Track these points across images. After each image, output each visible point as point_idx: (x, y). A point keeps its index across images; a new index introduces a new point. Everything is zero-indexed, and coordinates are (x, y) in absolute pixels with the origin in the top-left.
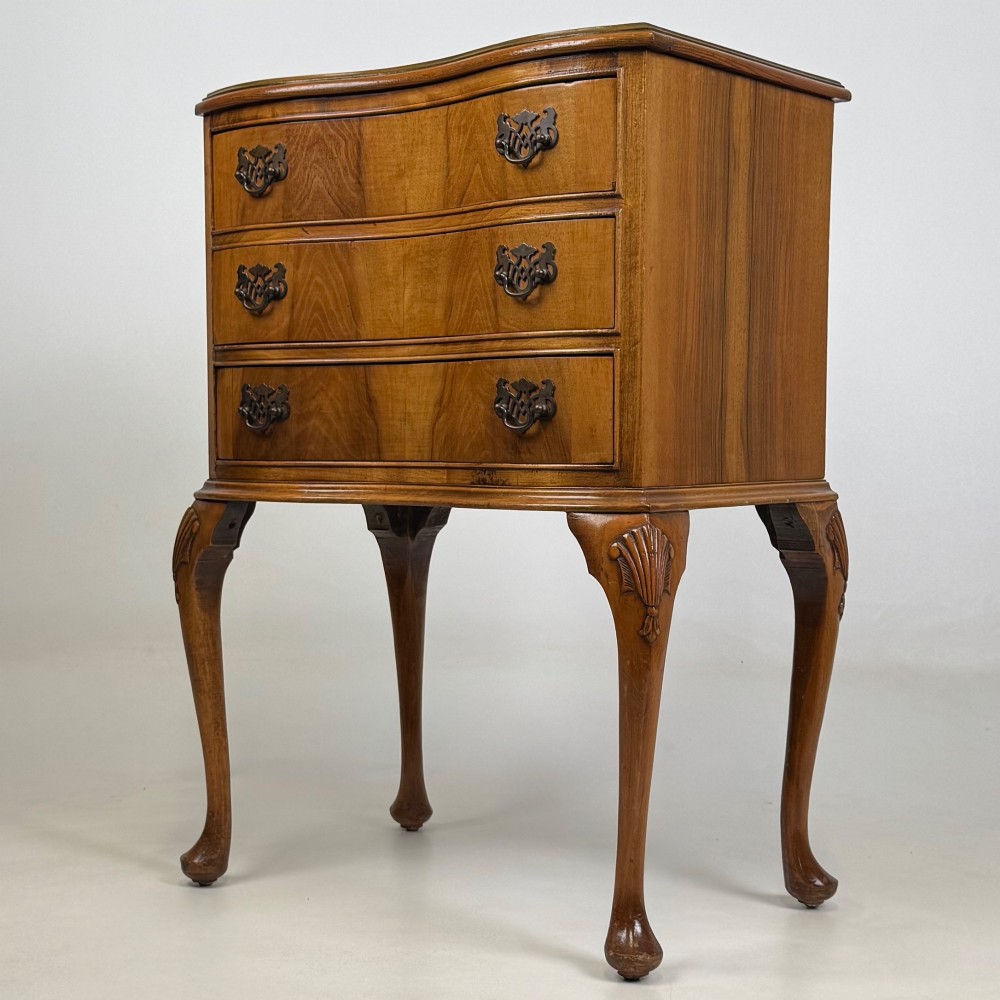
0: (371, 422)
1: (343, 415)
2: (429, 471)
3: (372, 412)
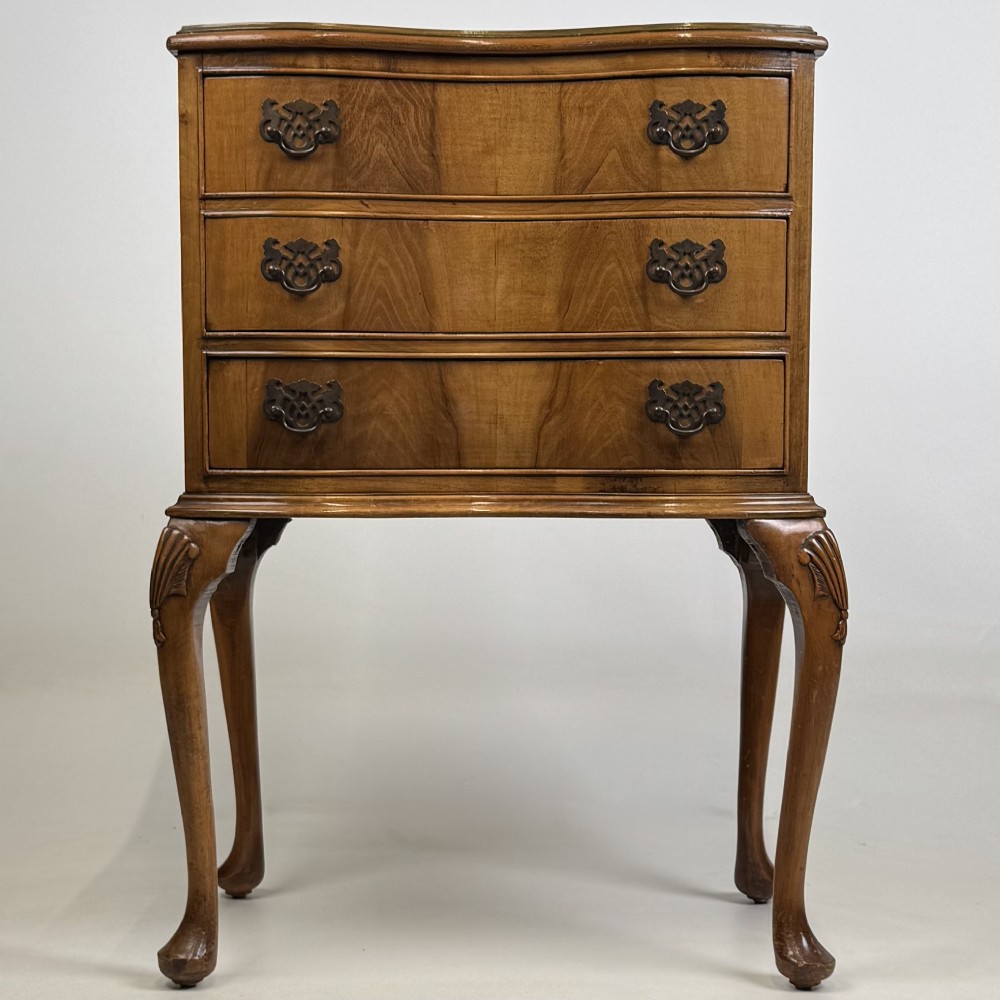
0: (449, 425)
1: (412, 417)
2: (530, 479)
3: (449, 414)
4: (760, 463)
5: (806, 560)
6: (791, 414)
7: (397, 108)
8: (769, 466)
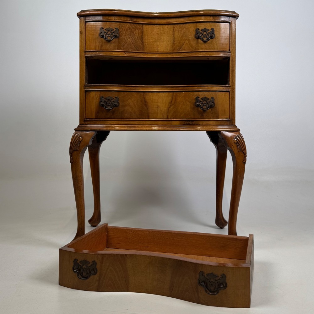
0: (146, 108)
1: (136, 106)
2: (166, 122)
3: (146, 105)
4: (223, 118)
5: (236, 142)
6: (231, 106)
7: (133, 30)
8: (226, 118)
